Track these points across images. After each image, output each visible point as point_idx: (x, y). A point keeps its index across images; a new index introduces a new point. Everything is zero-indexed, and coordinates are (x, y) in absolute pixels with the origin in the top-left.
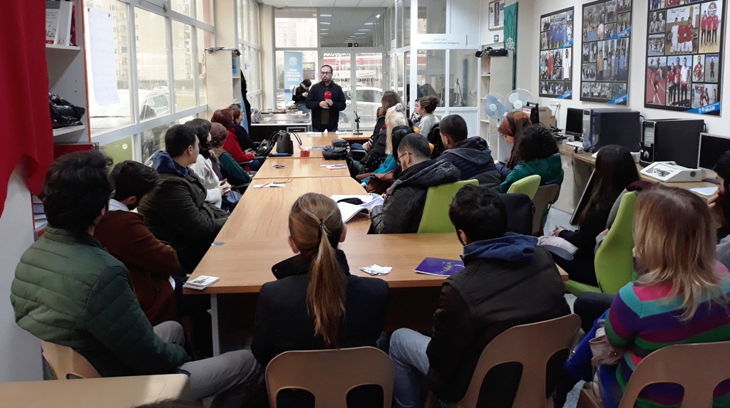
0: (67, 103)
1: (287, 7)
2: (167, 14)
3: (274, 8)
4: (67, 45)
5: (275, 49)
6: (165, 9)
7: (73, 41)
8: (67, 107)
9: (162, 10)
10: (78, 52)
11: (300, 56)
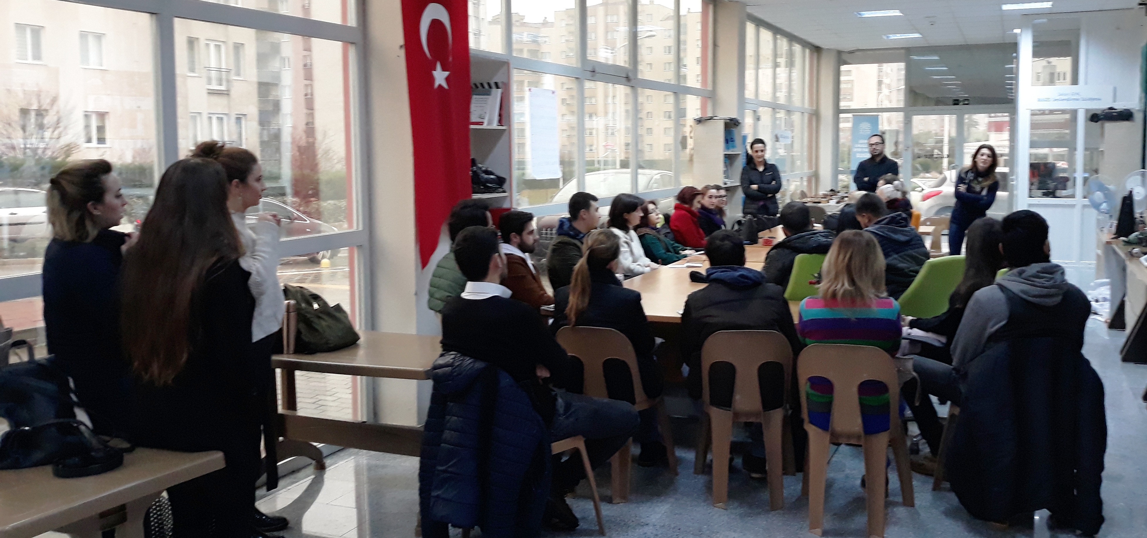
0: (491, 173)
1: (858, 50)
2: (632, 83)
3: (839, 53)
4: (495, 126)
5: (838, 111)
6: (628, 78)
7: (500, 122)
8: (492, 177)
9: (624, 80)
10: (504, 130)
11: (874, 121)
